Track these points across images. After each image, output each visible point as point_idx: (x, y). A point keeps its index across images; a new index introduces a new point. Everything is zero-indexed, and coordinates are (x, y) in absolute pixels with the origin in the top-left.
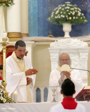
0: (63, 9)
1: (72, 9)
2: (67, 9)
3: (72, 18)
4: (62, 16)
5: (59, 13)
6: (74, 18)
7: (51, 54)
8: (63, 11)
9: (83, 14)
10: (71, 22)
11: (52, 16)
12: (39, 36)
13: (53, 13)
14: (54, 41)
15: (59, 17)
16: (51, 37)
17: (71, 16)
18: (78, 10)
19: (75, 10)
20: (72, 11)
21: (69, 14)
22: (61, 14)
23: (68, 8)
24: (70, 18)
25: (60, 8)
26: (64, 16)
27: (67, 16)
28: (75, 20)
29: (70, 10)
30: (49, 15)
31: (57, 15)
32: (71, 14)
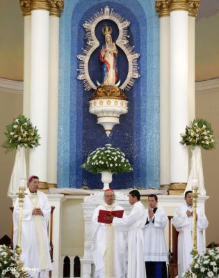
0: (102, 153)
1: (113, 153)
2: (107, 153)
3: (114, 165)
4: (100, 162)
5: (97, 158)
6: (116, 165)
7: (85, 212)
8: (102, 156)
9: (127, 161)
10: (112, 170)
11: (88, 162)
12: (70, 187)
13: (89, 157)
14: (89, 195)
15: (97, 164)
16: (86, 189)
17: (112, 162)
18: (121, 155)
19: (117, 154)
20: (114, 156)
21: (110, 159)
22: (99, 160)
23: (109, 151)
24: (111, 165)
25: (99, 152)
26: (103, 163)
27: (107, 163)
28: (117, 167)
29: (111, 155)
30: (84, 160)
31: (94, 161)
32: (113, 160)
